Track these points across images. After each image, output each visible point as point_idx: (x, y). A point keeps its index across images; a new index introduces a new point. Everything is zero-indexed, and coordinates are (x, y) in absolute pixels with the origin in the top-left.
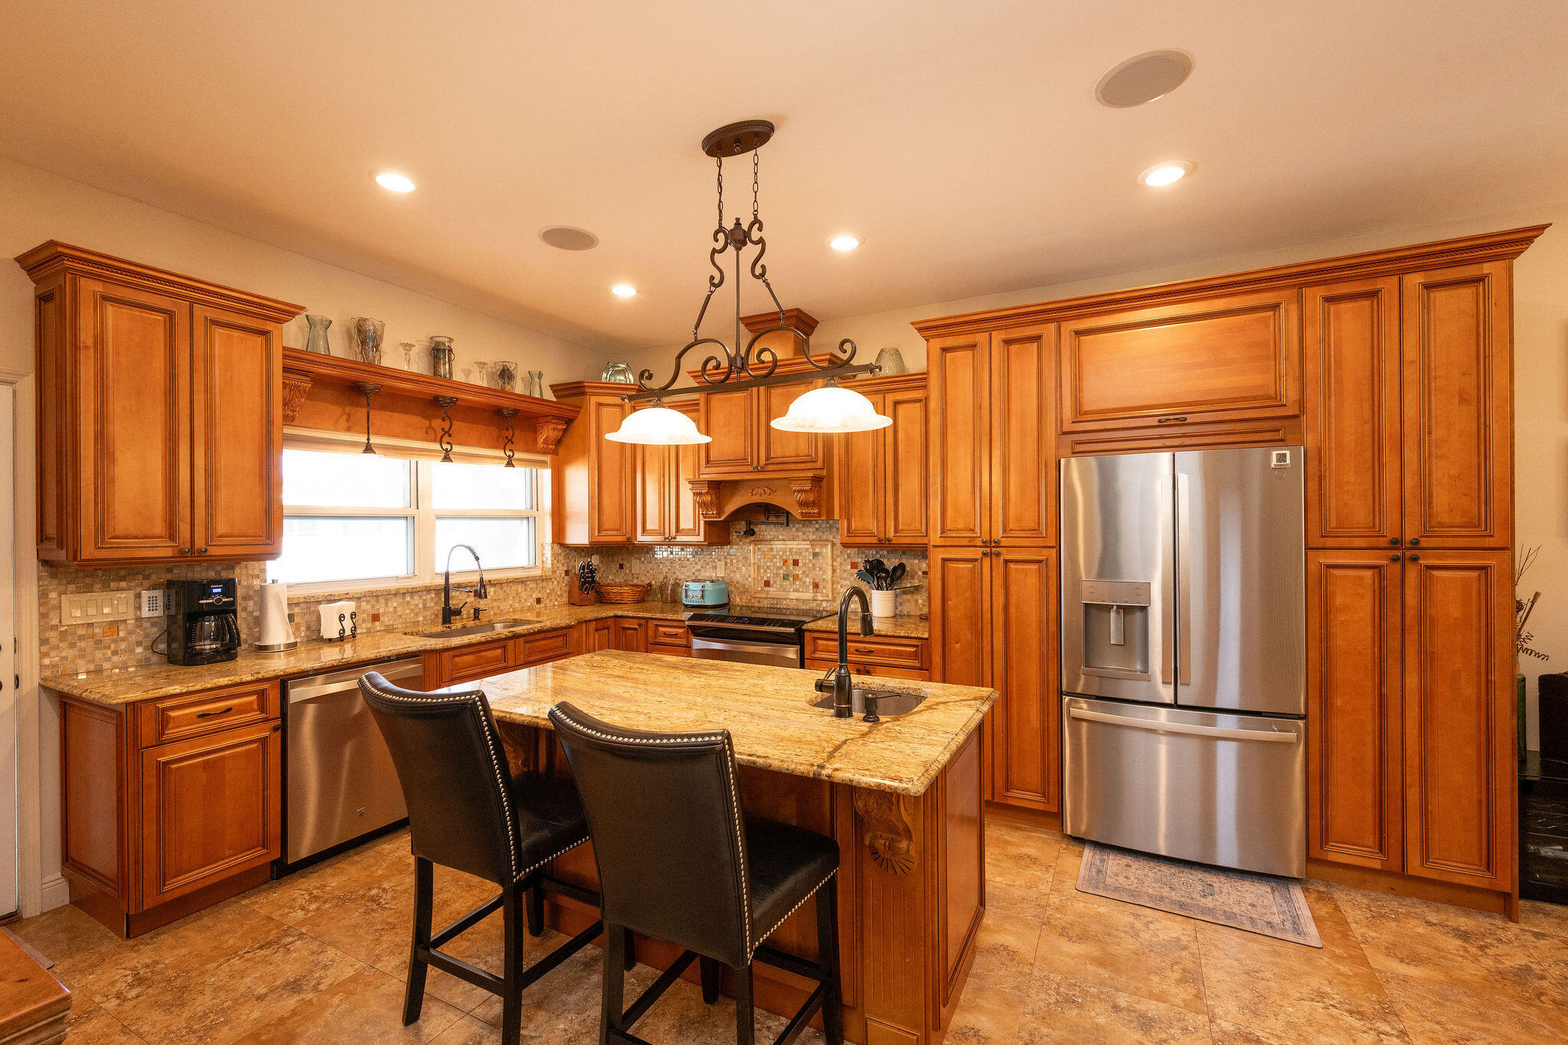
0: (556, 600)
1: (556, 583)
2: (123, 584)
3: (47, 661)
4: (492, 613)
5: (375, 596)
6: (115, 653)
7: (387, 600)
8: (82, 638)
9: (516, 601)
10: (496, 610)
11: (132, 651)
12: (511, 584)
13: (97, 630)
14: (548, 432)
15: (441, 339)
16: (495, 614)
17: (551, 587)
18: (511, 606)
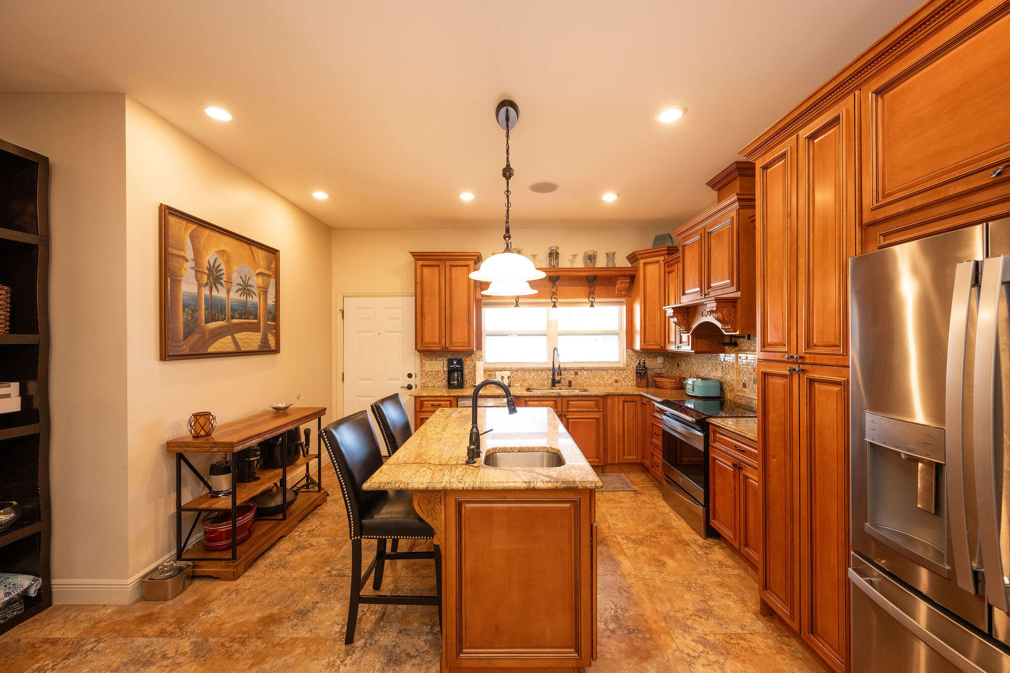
0: (629, 382)
1: (629, 372)
2: (440, 359)
3: (422, 381)
4: (585, 384)
5: (524, 370)
6: (438, 381)
7: (529, 373)
8: (430, 375)
9: (602, 379)
10: (587, 383)
11: (442, 382)
12: (597, 371)
13: (434, 373)
14: (620, 285)
15: (553, 248)
16: (587, 385)
17: (625, 374)
18: (597, 382)
